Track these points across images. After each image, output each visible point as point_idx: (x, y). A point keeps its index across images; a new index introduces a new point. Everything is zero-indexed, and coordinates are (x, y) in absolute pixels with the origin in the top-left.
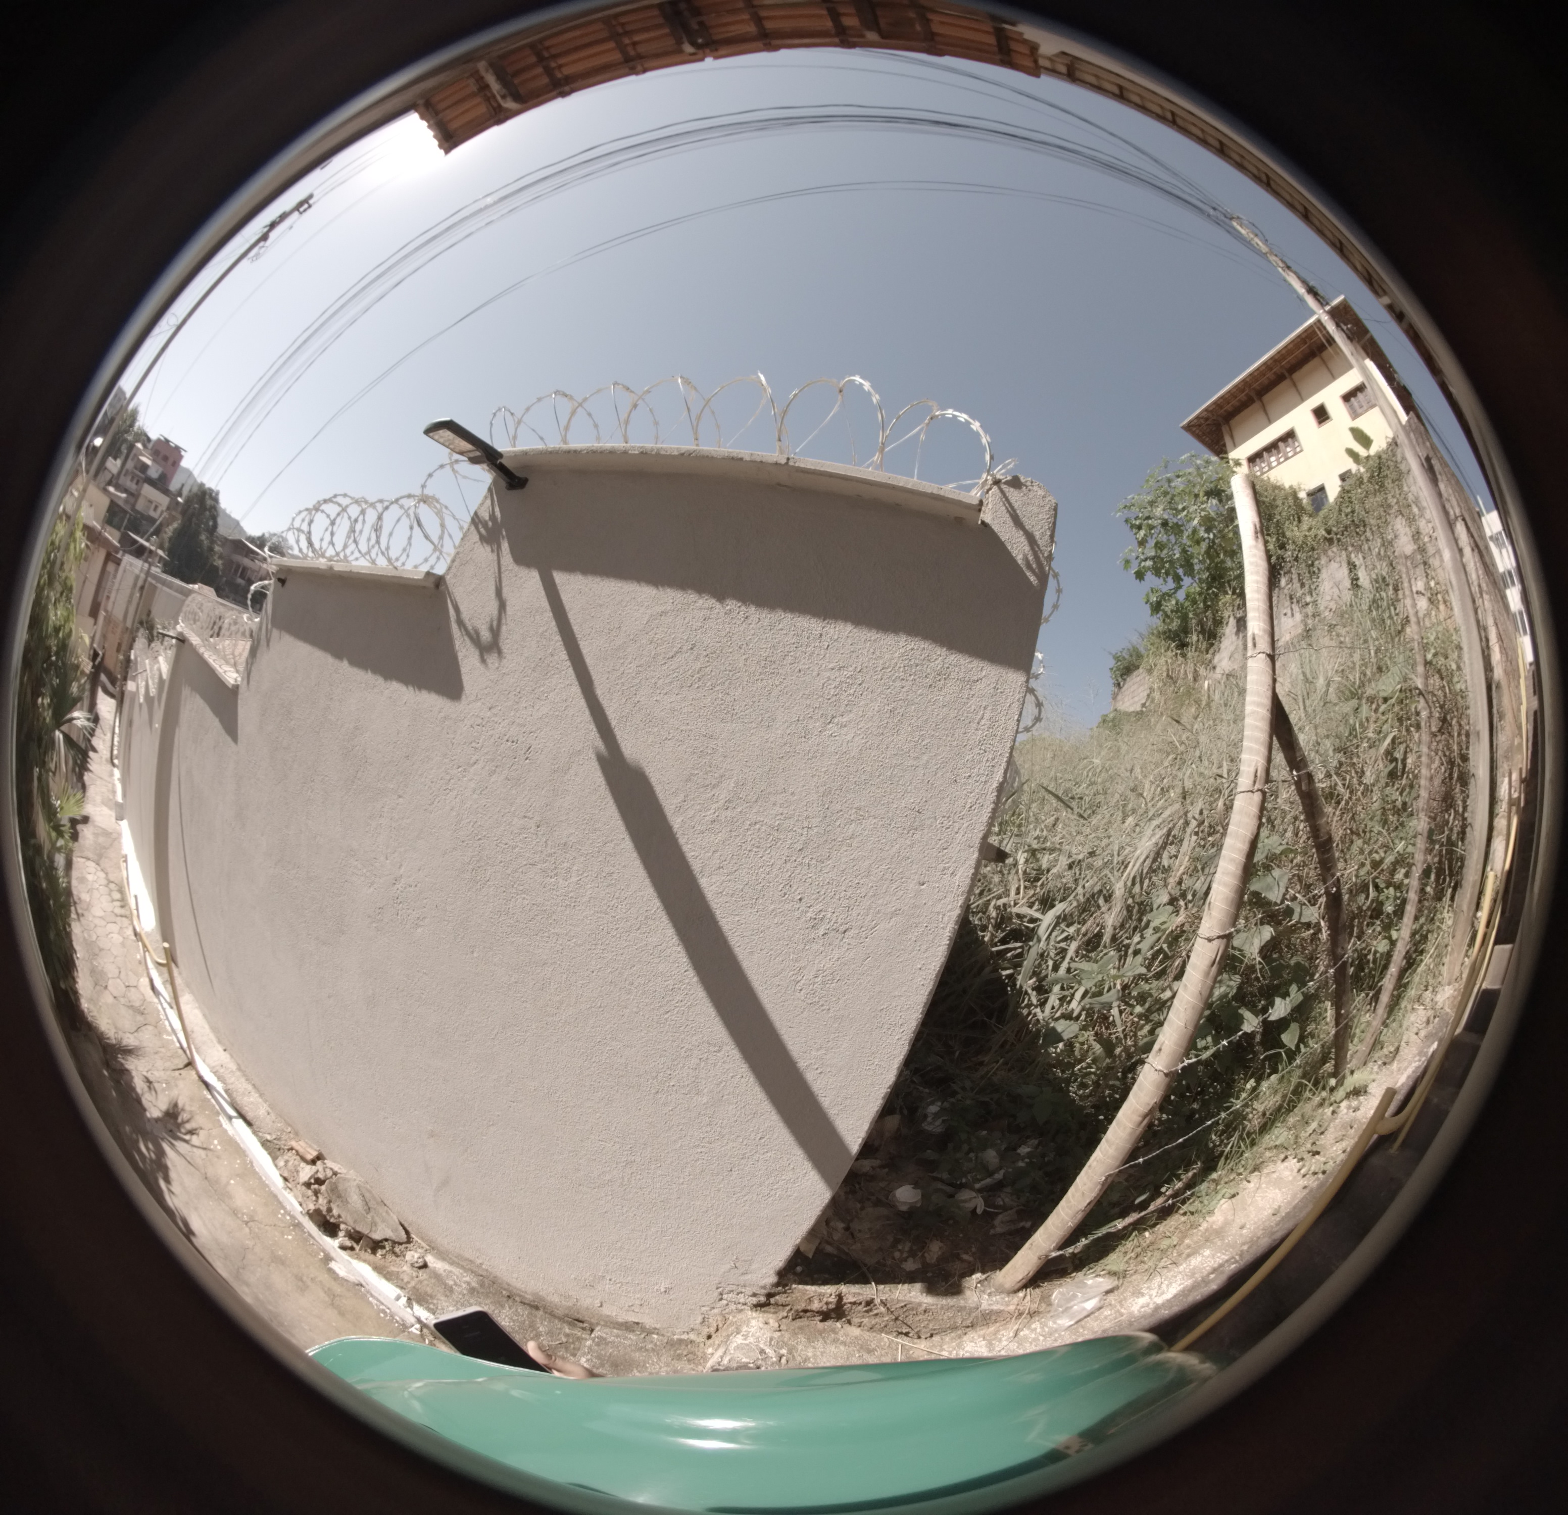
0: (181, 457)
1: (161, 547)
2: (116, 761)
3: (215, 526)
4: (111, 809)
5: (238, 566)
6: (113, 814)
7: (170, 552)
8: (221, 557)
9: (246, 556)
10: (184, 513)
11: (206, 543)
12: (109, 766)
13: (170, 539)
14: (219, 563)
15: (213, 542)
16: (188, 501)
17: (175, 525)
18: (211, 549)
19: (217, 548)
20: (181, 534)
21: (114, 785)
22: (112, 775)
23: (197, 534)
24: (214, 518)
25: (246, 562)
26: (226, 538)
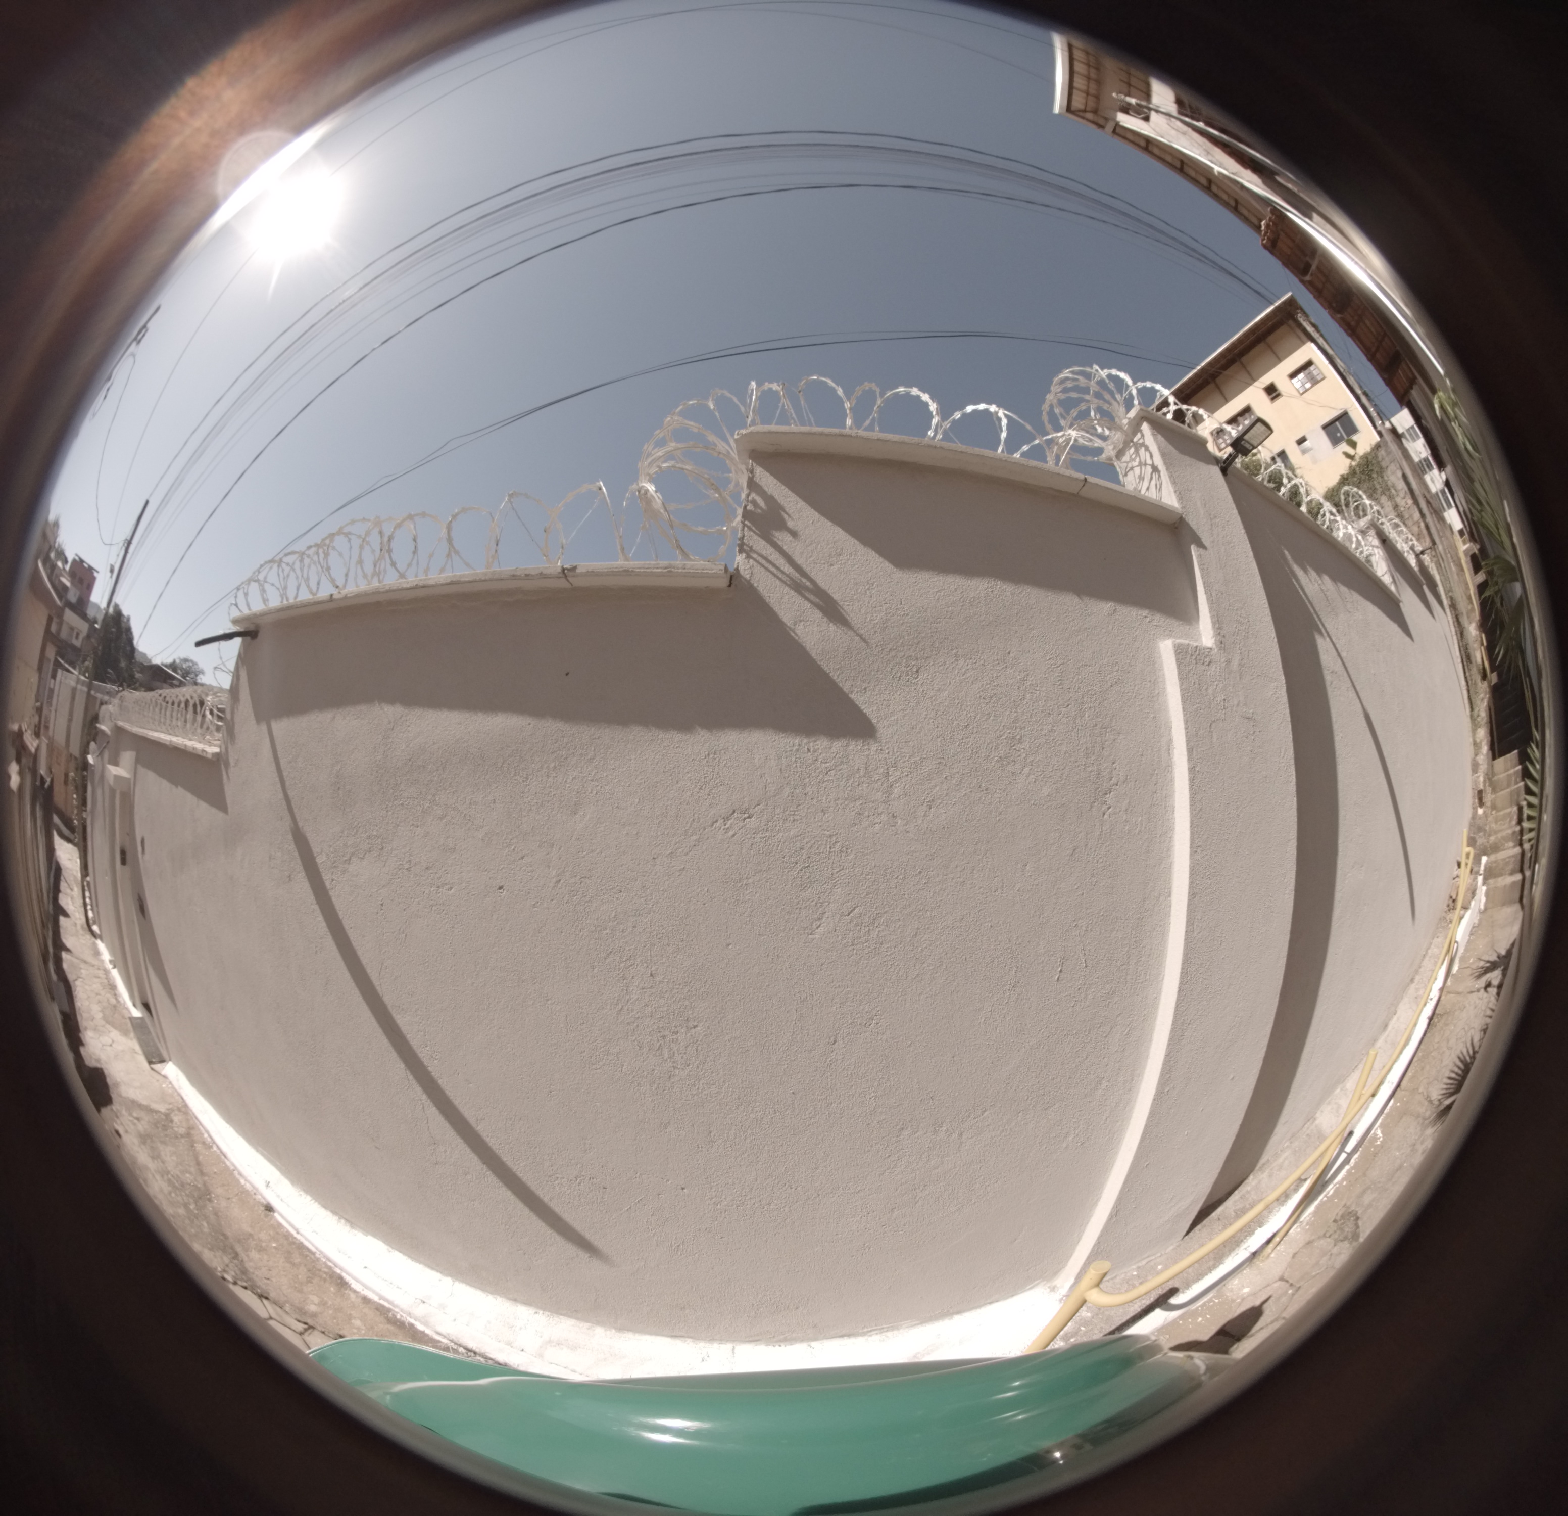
0: (93, 577)
2: (95, 928)
4: (125, 1033)
6: (137, 1048)
10: (102, 639)
12: (89, 936)
21: (107, 972)
22: (97, 953)
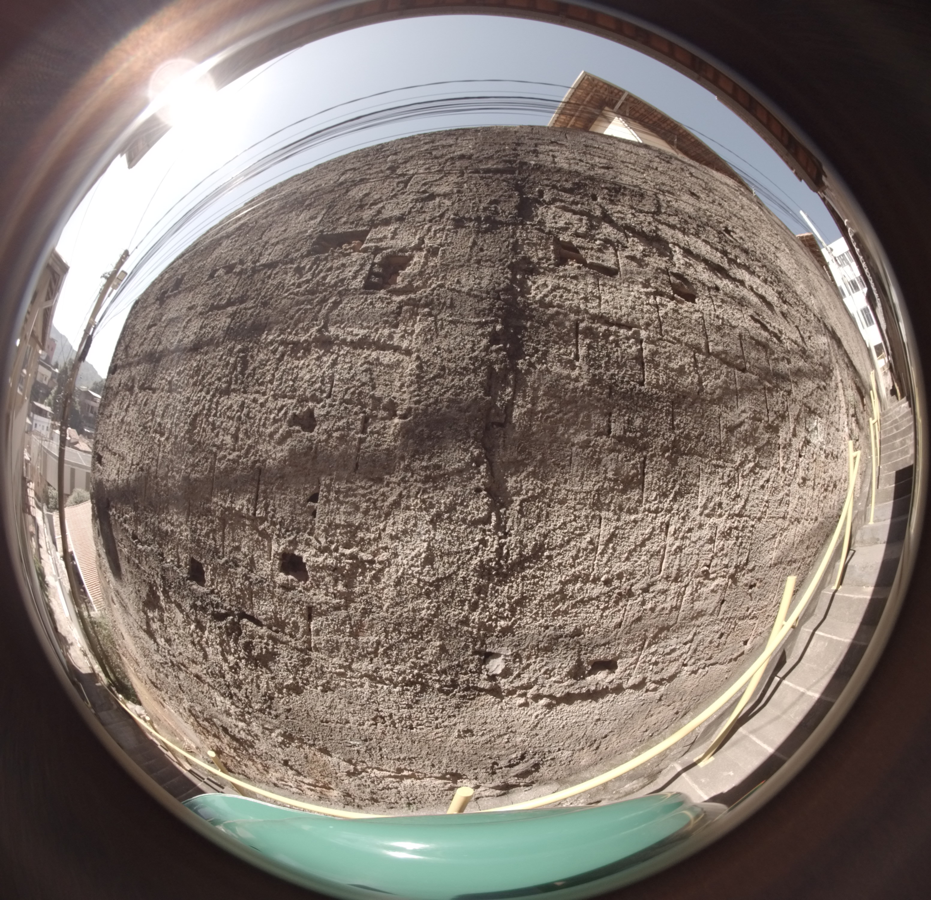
0: (55, 345)
1: (49, 405)
3: (75, 386)
5: (89, 406)
7: (54, 408)
8: (80, 403)
9: (92, 400)
10: (58, 381)
11: (72, 396)
13: (54, 398)
14: (78, 408)
16: (61, 371)
17: (56, 387)
18: (74, 400)
19: (77, 399)
20: (58, 394)
24: (74, 381)
25: (93, 403)
26: (80, 392)
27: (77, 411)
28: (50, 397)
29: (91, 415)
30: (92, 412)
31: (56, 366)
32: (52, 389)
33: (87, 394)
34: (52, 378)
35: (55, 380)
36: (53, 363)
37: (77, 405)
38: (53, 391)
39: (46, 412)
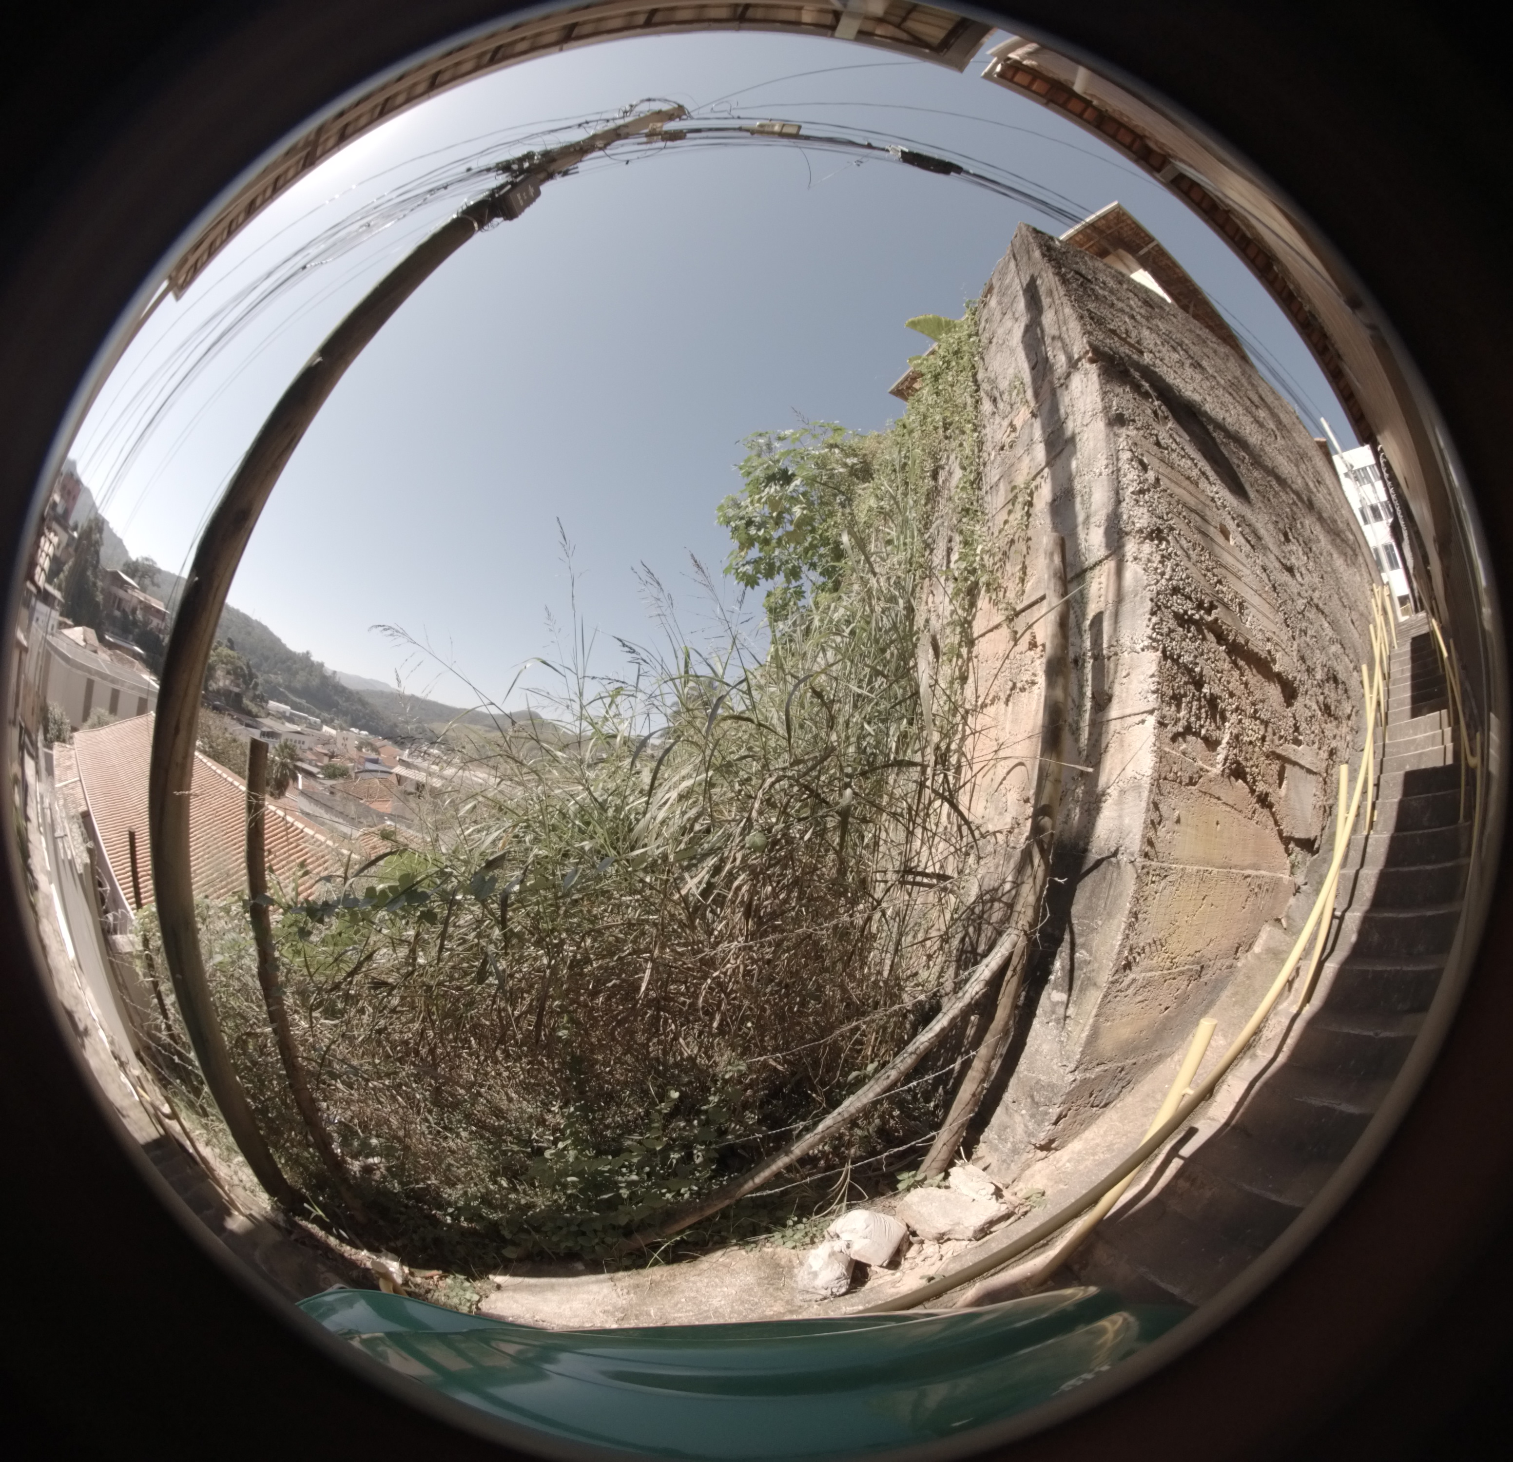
0: (79, 492)
1: (59, 589)
3: (98, 561)
5: (116, 597)
7: (67, 594)
8: (102, 591)
9: (121, 587)
10: (76, 550)
11: (92, 578)
13: (67, 577)
14: (100, 598)
15: (96, 577)
16: (80, 537)
17: (70, 563)
18: (95, 584)
19: (100, 584)
20: (72, 570)
23: (84, 570)
24: (97, 553)
25: (121, 593)
26: (106, 572)
27: (98, 604)
28: (62, 576)
29: (117, 613)
30: (119, 608)
31: (75, 528)
32: (64, 564)
33: (115, 576)
34: (68, 545)
35: (71, 550)
36: (71, 522)
37: (98, 593)
38: (66, 568)
39: (54, 598)
